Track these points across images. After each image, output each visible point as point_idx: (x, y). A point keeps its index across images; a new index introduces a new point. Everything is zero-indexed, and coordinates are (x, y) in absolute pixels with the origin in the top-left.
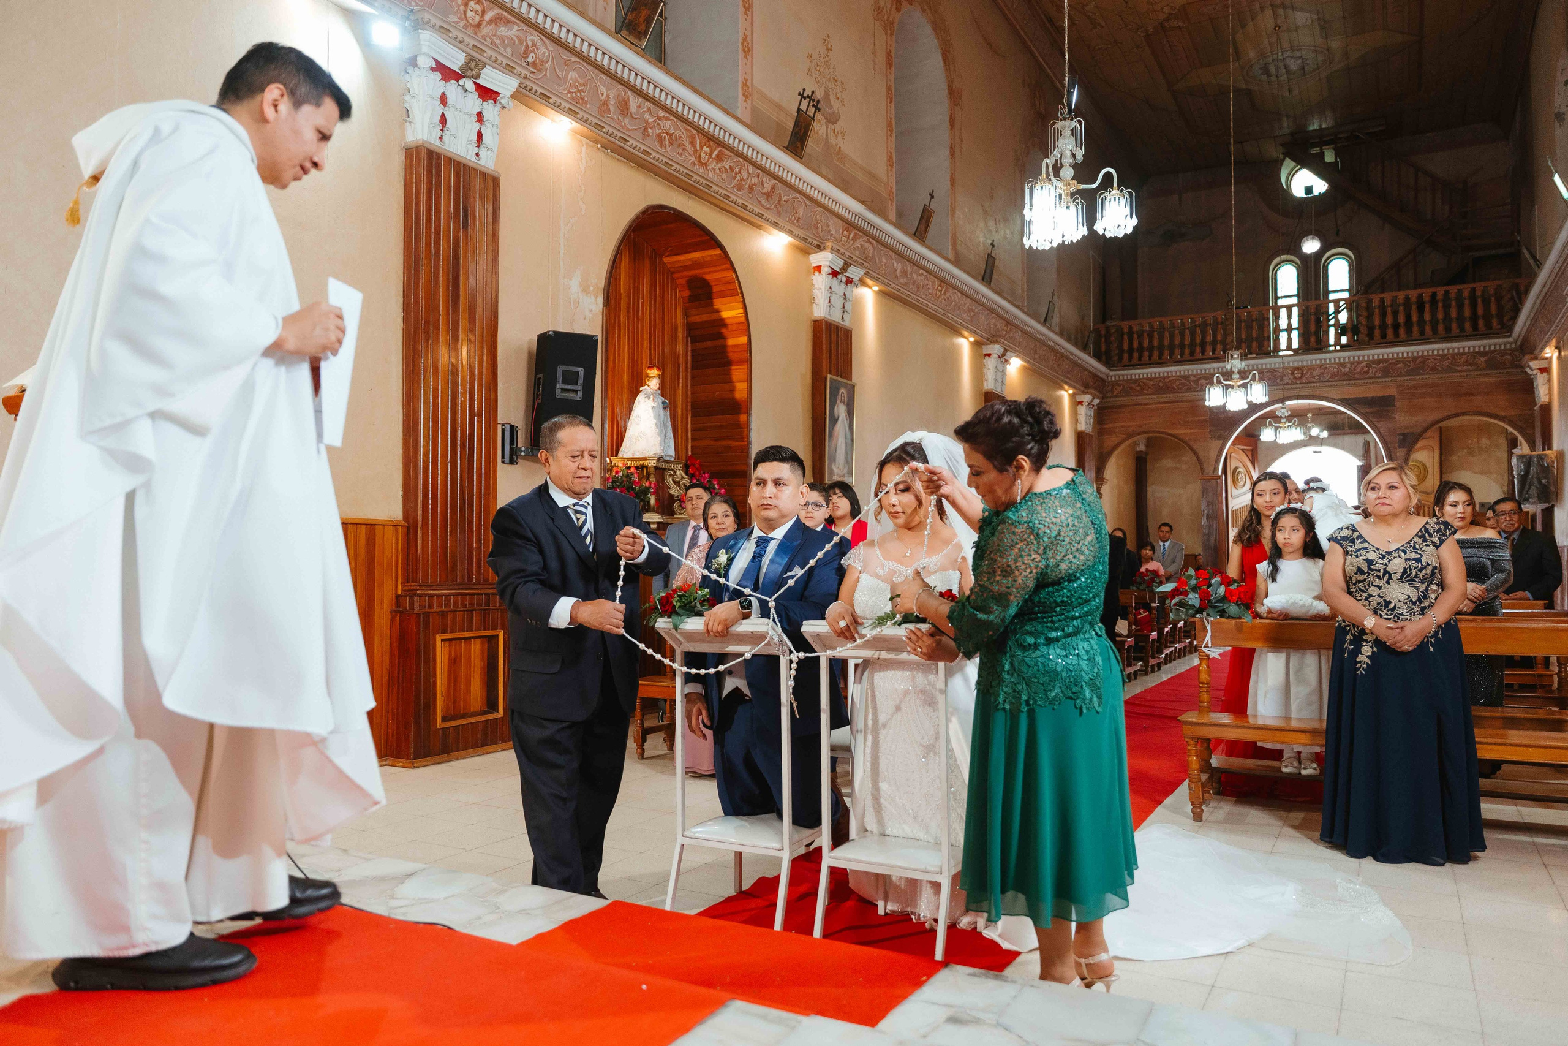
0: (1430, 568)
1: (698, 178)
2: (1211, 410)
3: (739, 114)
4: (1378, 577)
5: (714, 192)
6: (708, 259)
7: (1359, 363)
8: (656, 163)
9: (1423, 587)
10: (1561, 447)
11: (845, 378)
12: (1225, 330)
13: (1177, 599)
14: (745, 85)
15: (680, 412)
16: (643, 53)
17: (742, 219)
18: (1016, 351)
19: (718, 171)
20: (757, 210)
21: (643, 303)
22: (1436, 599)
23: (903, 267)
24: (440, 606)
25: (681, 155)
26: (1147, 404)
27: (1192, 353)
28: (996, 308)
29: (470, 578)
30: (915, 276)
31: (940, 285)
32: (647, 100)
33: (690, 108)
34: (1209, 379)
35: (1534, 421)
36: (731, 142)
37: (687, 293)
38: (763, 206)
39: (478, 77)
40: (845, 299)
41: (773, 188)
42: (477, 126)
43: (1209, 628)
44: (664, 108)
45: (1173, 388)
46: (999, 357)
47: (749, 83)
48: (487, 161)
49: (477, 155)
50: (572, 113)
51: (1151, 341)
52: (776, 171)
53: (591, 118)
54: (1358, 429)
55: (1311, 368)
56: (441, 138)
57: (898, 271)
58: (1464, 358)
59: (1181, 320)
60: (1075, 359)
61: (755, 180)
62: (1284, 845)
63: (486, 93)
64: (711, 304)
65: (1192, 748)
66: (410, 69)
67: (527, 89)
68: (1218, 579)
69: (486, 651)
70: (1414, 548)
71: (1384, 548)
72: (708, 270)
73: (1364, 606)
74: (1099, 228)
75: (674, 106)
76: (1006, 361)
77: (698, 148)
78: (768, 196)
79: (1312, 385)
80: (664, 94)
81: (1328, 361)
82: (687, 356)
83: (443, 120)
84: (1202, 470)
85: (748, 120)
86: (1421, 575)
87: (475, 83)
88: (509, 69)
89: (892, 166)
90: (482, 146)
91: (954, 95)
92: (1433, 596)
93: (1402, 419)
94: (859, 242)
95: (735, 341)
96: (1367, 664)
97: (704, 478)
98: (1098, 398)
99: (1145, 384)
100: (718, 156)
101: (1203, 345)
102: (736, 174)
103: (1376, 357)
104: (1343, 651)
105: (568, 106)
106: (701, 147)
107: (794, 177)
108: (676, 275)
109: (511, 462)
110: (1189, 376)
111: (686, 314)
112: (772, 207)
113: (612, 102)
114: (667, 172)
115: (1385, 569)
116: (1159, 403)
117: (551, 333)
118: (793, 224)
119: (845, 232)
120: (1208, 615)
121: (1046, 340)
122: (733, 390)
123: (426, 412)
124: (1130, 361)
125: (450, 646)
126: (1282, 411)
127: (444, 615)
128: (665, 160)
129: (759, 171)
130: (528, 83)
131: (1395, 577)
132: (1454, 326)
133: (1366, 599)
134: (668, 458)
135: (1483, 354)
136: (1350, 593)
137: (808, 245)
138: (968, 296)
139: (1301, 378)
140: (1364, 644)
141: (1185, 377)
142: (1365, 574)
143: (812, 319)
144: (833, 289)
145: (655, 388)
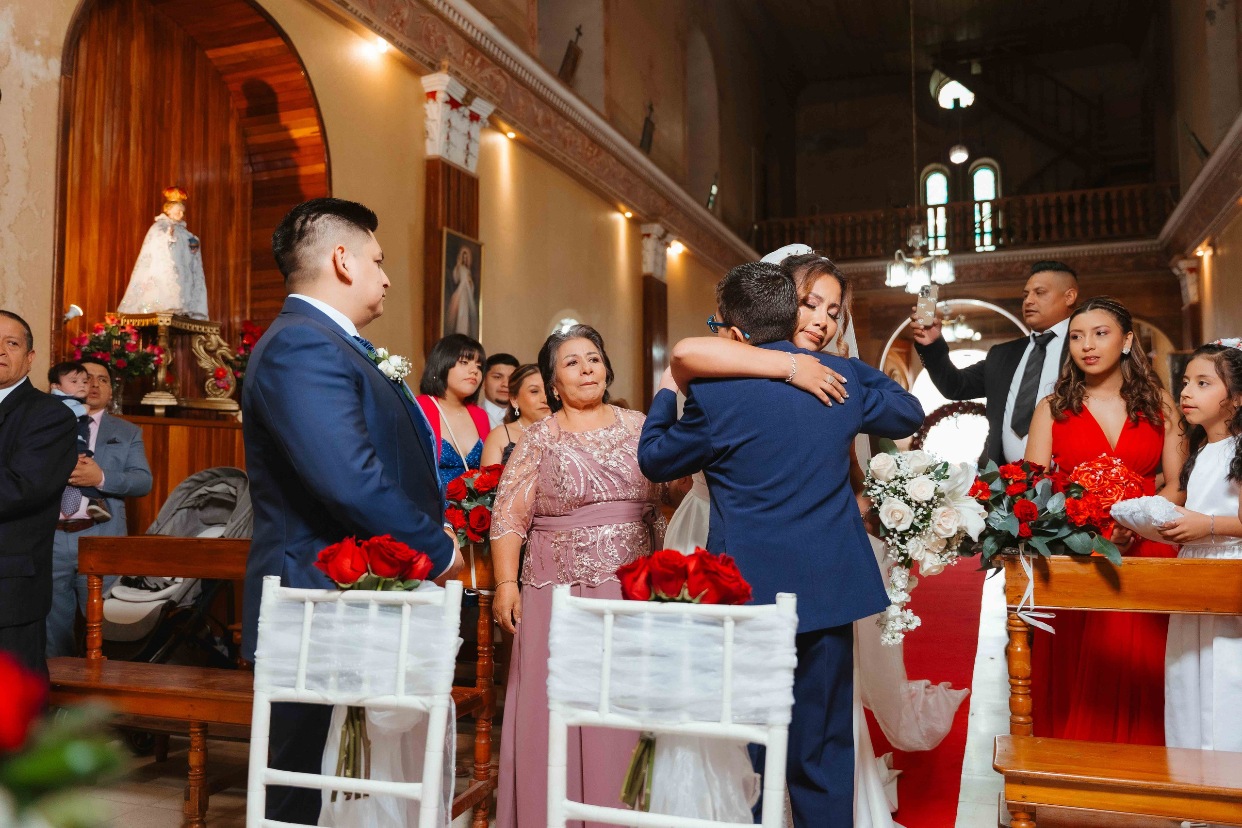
6: (269, 53)
11: (468, 235)
17: (318, 6)
18: (678, 234)
23: (545, 114)
28: (657, 183)
30: (560, 128)
37: (243, 104)
40: (470, 140)
46: (659, 239)
55: (968, 268)
57: (539, 117)
64: (277, 120)
72: (269, 70)
76: (667, 243)
79: (969, 285)
89: (533, 3)
94: (486, 72)
95: (310, 170)
111: (243, 131)
118: (394, 26)
119: (469, 55)
134: (199, 318)
137: (416, 60)
143: (425, 157)
144: (453, 123)
145: (178, 218)
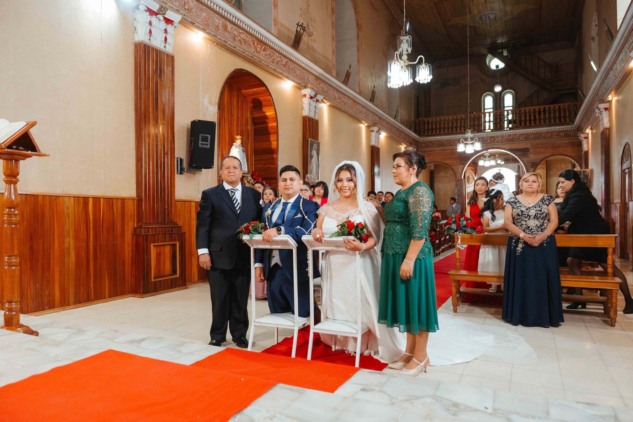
0: (545, 214)
1: (256, 58)
2: (459, 153)
3: (272, 32)
4: (525, 217)
5: (262, 64)
6: (261, 91)
7: (516, 135)
8: (238, 51)
9: (542, 221)
10: (592, 168)
11: (316, 140)
12: (465, 121)
13: (447, 226)
14: (275, 20)
15: (249, 154)
16: (233, 6)
17: (274, 75)
18: (384, 130)
19: (264, 55)
20: (280, 71)
21: (234, 109)
22: (547, 226)
23: (339, 95)
24: (152, 232)
25: (249, 48)
26: (434, 151)
27: (452, 131)
28: (376, 112)
29: (165, 221)
30: (343, 99)
31: (353, 103)
32: (235, 25)
33: (252, 29)
34: (459, 141)
35: (582, 158)
36: (269, 43)
37: (252, 105)
38: (282, 70)
39: (165, 14)
40: (316, 108)
41: (286, 62)
42: (164, 35)
43: (460, 237)
44: (242, 29)
45: (445, 145)
46: (377, 132)
47: (276, 19)
48: (169, 49)
49: (165, 47)
50: (204, 30)
51: (436, 126)
52: (288, 55)
53: (212, 33)
54: (515, 161)
55: (498, 137)
56: (149, 39)
57: (337, 97)
58: (556, 133)
59: (448, 118)
60: (407, 133)
61: (279, 59)
62: (488, 321)
63: (168, 21)
64: (262, 110)
65: (453, 284)
66: (136, 10)
67: (185, 20)
68: (463, 218)
69: (171, 250)
70: (539, 206)
71: (528, 206)
72: (260, 95)
73: (520, 228)
74: (417, 79)
75: (246, 28)
76: (380, 133)
77: (256, 45)
78: (284, 66)
79: (498, 143)
80: (242, 23)
81: (504, 134)
82: (252, 130)
83: (150, 32)
84: (456, 177)
85: (276, 35)
86: (541, 216)
87: (164, 17)
88: (178, 11)
89: (334, 54)
90: (167, 43)
91: (359, 26)
92: (546, 224)
93: (532, 157)
94: (321, 85)
95: (271, 124)
96: (520, 251)
97: (260, 180)
98: (415, 148)
99: (434, 143)
100: (264, 49)
101: (456, 128)
102: (271, 56)
103: (522, 133)
104: (511, 246)
105: (202, 27)
106: (257, 45)
107: (295, 58)
108: (248, 98)
109: (181, 173)
110: (451, 140)
111: (251, 114)
112: (286, 70)
113: (220, 26)
114: (243, 55)
115: (528, 214)
116: (439, 150)
117: (197, 121)
118: (295, 77)
119: (316, 81)
120: (459, 232)
121: (395, 125)
122: (271, 144)
123: (145, 153)
124: (428, 134)
125: (157, 248)
126: (487, 153)
127: (154, 235)
128: (242, 50)
129: (281, 55)
130: (185, 17)
131: (532, 217)
132: (552, 120)
133: (521, 226)
134: (245, 172)
135: (562, 131)
136: (514, 223)
137: (301, 86)
138: (364, 107)
139: (494, 140)
140: (520, 243)
141: (450, 140)
142: (520, 216)
143: (303, 116)
144: (311, 104)
145: (240, 144)
